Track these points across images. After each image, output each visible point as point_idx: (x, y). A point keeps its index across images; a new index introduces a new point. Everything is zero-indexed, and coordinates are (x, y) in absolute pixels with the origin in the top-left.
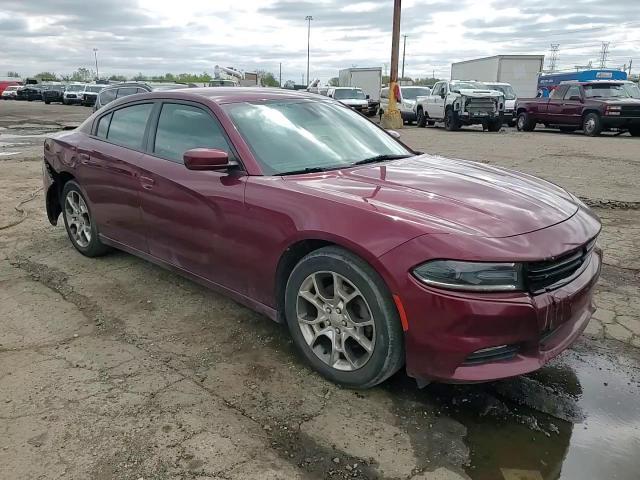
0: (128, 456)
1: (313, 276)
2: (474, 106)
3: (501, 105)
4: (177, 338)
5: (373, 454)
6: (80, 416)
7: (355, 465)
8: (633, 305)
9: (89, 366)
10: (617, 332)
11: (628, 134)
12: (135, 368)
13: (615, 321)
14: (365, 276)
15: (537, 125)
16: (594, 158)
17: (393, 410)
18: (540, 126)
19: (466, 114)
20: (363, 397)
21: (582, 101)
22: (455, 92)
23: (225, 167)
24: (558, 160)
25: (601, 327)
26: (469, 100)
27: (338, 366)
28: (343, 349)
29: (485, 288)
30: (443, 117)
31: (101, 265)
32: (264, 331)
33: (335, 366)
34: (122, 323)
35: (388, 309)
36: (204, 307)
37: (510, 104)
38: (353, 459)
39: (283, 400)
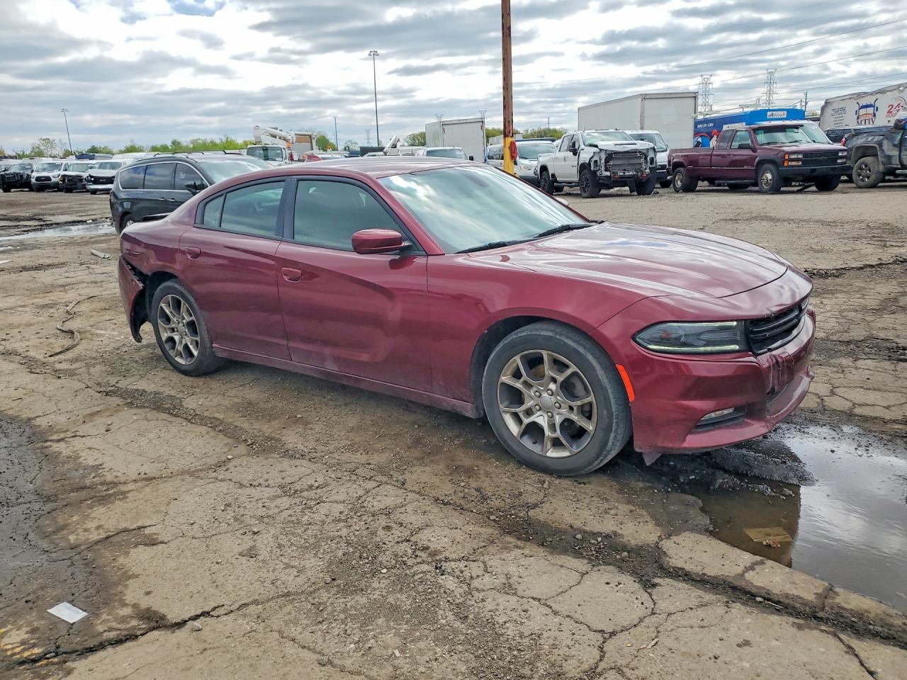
0: (357, 554)
1: (517, 359)
2: (616, 162)
3: (652, 160)
4: (352, 448)
5: (614, 528)
6: (284, 528)
7: (600, 539)
8: (848, 375)
9: (264, 483)
10: (835, 403)
11: (814, 188)
12: (321, 480)
13: (833, 393)
14: (581, 350)
15: (700, 183)
16: (778, 220)
17: (620, 491)
18: (702, 185)
19: (608, 174)
20: (584, 483)
21: (754, 150)
22: (591, 145)
23: (395, 249)
24: (736, 225)
25: (818, 400)
26: (611, 156)
27: (552, 453)
28: (558, 434)
29: (709, 349)
30: (576, 179)
31: (215, 384)
32: (450, 434)
33: (549, 454)
34: (279, 440)
35: (610, 381)
36: (367, 417)
37: (662, 158)
38: (595, 535)
39: (501, 493)
